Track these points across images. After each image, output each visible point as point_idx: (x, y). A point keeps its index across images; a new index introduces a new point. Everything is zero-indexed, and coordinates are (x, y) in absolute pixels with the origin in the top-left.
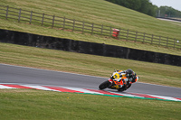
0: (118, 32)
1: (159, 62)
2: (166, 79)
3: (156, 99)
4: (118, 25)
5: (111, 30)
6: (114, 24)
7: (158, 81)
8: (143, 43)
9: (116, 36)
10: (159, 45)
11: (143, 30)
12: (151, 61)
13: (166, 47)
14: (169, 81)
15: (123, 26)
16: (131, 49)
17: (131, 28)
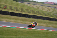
0: (6, 7)
1: (19, 16)
2: (21, 22)
3: (18, 28)
4: (6, 4)
5: (4, 6)
6: (5, 4)
7: (19, 22)
8: (14, 10)
9: (6, 8)
10: (19, 11)
11: (14, 6)
12: (17, 16)
13: (21, 11)
14: (22, 22)
15: (8, 5)
16: (10, 12)
17: (10, 5)
